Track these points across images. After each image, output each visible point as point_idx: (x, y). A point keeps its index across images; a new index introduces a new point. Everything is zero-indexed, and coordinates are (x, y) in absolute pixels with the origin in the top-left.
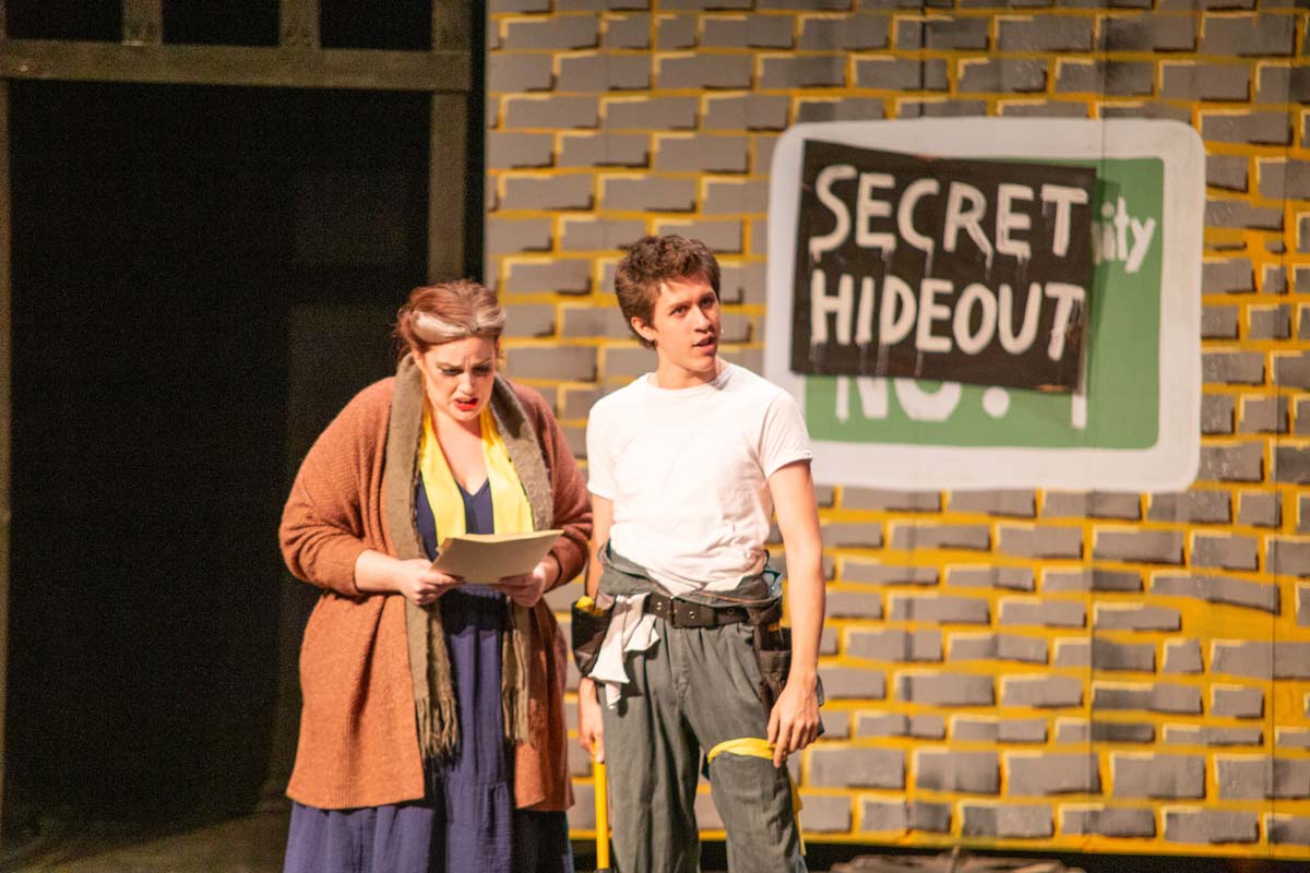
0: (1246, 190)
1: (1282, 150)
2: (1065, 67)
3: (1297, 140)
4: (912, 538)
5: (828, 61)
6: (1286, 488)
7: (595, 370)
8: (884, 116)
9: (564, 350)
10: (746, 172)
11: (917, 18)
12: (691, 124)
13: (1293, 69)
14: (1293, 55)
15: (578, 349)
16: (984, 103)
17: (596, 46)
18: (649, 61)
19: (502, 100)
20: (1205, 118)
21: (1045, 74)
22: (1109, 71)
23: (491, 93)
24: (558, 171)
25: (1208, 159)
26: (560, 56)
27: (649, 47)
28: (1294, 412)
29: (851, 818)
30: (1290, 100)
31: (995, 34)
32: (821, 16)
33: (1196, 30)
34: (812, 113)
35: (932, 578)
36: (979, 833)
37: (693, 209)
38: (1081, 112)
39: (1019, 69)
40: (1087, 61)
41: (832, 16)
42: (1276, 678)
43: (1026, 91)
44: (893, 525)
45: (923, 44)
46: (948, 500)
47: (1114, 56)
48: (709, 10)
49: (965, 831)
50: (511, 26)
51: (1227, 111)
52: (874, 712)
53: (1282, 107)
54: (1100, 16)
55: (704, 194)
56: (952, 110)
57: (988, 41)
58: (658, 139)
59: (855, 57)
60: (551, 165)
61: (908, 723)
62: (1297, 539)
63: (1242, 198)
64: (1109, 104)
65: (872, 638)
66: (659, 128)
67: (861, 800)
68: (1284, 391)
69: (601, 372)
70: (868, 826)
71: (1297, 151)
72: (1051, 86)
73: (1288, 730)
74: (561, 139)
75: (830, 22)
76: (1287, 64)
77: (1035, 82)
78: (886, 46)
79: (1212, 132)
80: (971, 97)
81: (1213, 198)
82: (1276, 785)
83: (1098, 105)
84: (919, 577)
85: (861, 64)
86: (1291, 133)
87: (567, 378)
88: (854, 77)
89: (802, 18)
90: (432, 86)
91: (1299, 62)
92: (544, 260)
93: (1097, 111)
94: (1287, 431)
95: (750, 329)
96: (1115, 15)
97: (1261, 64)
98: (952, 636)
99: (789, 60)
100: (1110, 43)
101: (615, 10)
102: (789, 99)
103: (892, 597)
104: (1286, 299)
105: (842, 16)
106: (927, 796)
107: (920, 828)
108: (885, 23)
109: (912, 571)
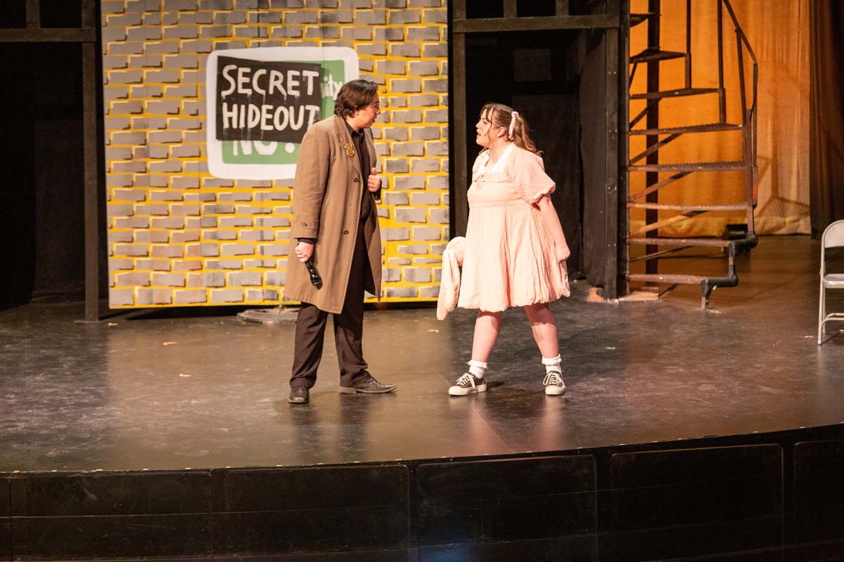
0: (372, 71)
1: (383, 57)
2: (309, 29)
3: (388, 54)
4: (262, 196)
5: (225, 28)
6: (390, 174)
7: (146, 140)
8: (246, 47)
9: (133, 133)
10: (197, 68)
11: (256, 12)
12: (177, 51)
13: (386, 29)
14: (386, 24)
15: (140, 133)
16: (281, 42)
17: (141, 24)
18: (161, 30)
19: (107, 45)
20: (358, 46)
21: (302, 31)
22: (324, 29)
23: (104, 42)
24: (129, 69)
25: (359, 60)
26: (128, 28)
27: (160, 24)
28: (392, 148)
29: (243, 296)
30: (386, 40)
31: (284, 17)
32: (222, 12)
33: (352, 16)
34: (220, 46)
35: (270, 211)
36: (288, 299)
37: (179, 82)
38: (314, 44)
39: (293, 30)
40: (316, 27)
41: (226, 12)
42: (389, 241)
43: (296, 38)
44: (255, 193)
45: (258, 21)
46: (274, 183)
47: (325, 25)
48: (181, 11)
49: (284, 300)
50: (110, 18)
51: (364, 44)
52: (250, 259)
53: (384, 42)
54: (320, 11)
55: (182, 76)
56: (270, 44)
57: (281, 20)
58: (165, 57)
59: (234, 26)
60: (126, 67)
61: (263, 263)
62: (394, 192)
63: (371, 73)
64: (324, 42)
65: (249, 233)
66: (165, 53)
67: (247, 290)
68: (389, 141)
69: (148, 142)
70: (250, 299)
71: (389, 57)
72: (304, 36)
73: (393, 258)
74: (129, 58)
75: (224, 14)
76: (384, 27)
77: (299, 35)
78: (245, 22)
79: (360, 51)
80: (276, 39)
81: (361, 74)
82: (389, 278)
83: (321, 42)
84: (265, 211)
85: (236, 28)
86: (386, 51)
87: (135, 144)
88: (234, 33)
89: (215, 13)
90: (82, 40)
91: (388, 26)
92: (125, 101)
93: (320, 44)
94: (390, 155)
95: (201, 124)
96: (325, 10)
97: (375, 27)
98: (278, 231)
99: (211, 28)
100: (324, 20)
101: (147, 11)
102: (212, 42)
103: (256, 218)
104: (387, 109)
105: (229, 12)
106: (271, 288)
107: (268, 299)
108: (244, 14)
109: (262, 209)
